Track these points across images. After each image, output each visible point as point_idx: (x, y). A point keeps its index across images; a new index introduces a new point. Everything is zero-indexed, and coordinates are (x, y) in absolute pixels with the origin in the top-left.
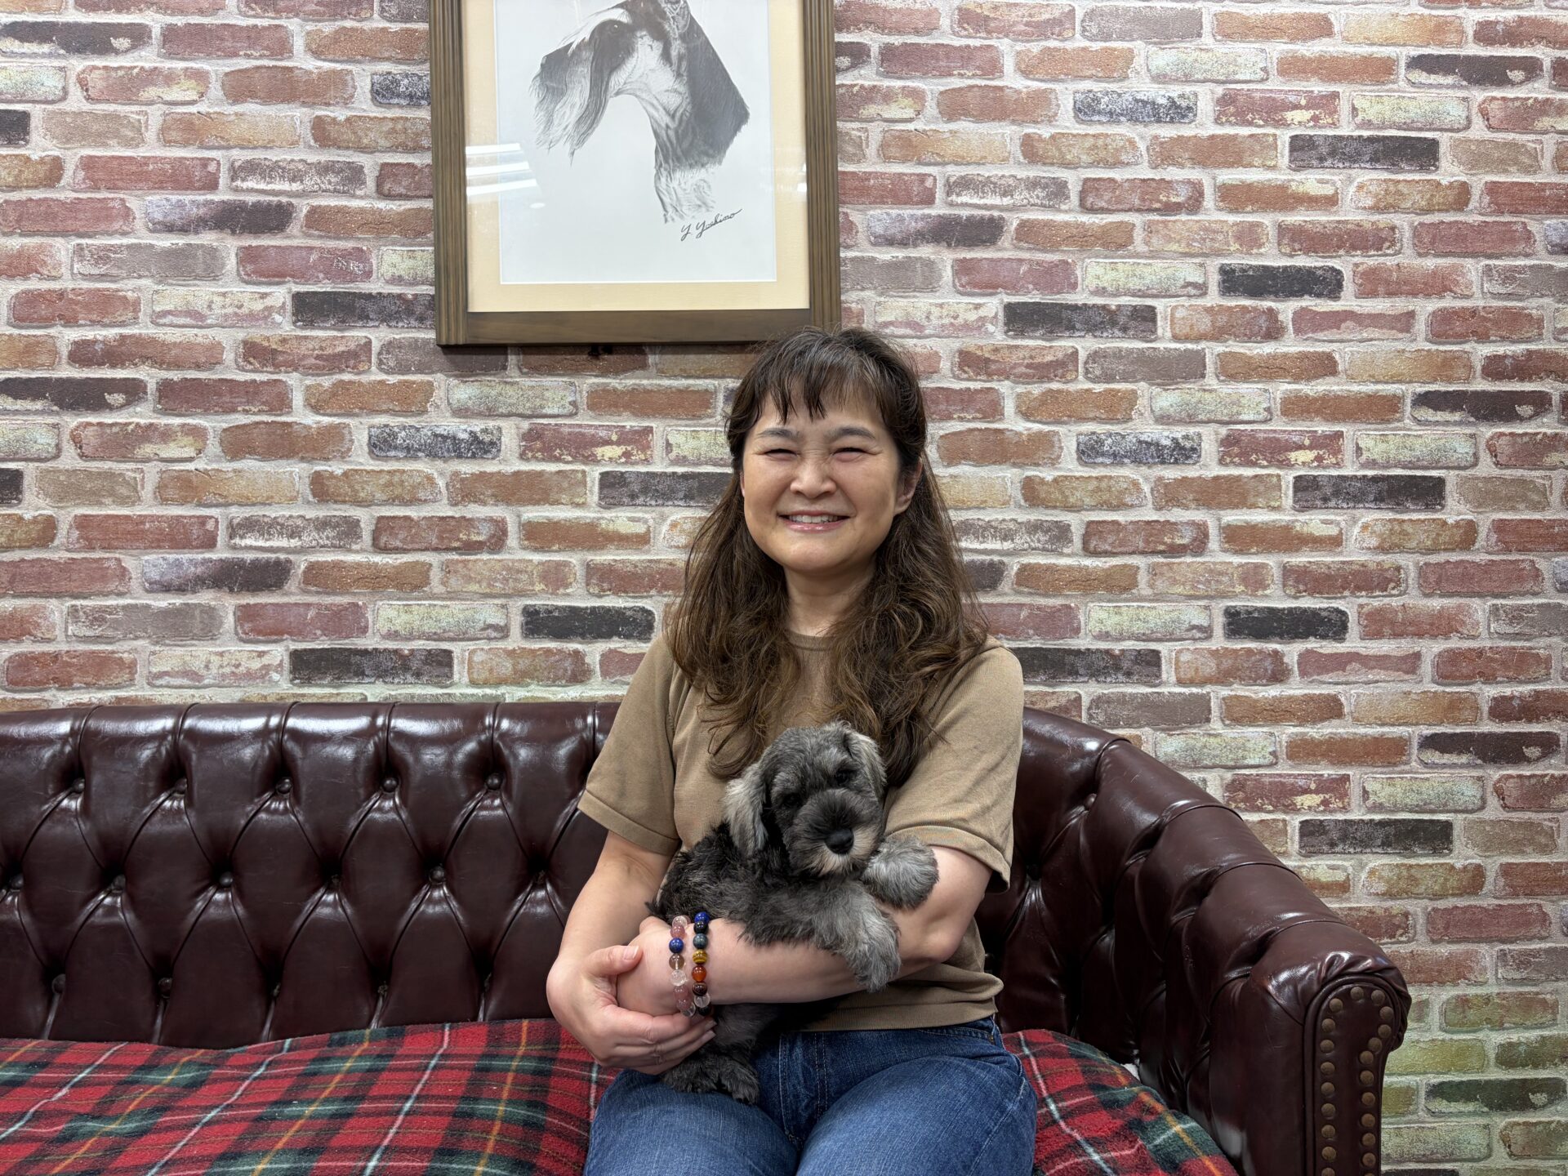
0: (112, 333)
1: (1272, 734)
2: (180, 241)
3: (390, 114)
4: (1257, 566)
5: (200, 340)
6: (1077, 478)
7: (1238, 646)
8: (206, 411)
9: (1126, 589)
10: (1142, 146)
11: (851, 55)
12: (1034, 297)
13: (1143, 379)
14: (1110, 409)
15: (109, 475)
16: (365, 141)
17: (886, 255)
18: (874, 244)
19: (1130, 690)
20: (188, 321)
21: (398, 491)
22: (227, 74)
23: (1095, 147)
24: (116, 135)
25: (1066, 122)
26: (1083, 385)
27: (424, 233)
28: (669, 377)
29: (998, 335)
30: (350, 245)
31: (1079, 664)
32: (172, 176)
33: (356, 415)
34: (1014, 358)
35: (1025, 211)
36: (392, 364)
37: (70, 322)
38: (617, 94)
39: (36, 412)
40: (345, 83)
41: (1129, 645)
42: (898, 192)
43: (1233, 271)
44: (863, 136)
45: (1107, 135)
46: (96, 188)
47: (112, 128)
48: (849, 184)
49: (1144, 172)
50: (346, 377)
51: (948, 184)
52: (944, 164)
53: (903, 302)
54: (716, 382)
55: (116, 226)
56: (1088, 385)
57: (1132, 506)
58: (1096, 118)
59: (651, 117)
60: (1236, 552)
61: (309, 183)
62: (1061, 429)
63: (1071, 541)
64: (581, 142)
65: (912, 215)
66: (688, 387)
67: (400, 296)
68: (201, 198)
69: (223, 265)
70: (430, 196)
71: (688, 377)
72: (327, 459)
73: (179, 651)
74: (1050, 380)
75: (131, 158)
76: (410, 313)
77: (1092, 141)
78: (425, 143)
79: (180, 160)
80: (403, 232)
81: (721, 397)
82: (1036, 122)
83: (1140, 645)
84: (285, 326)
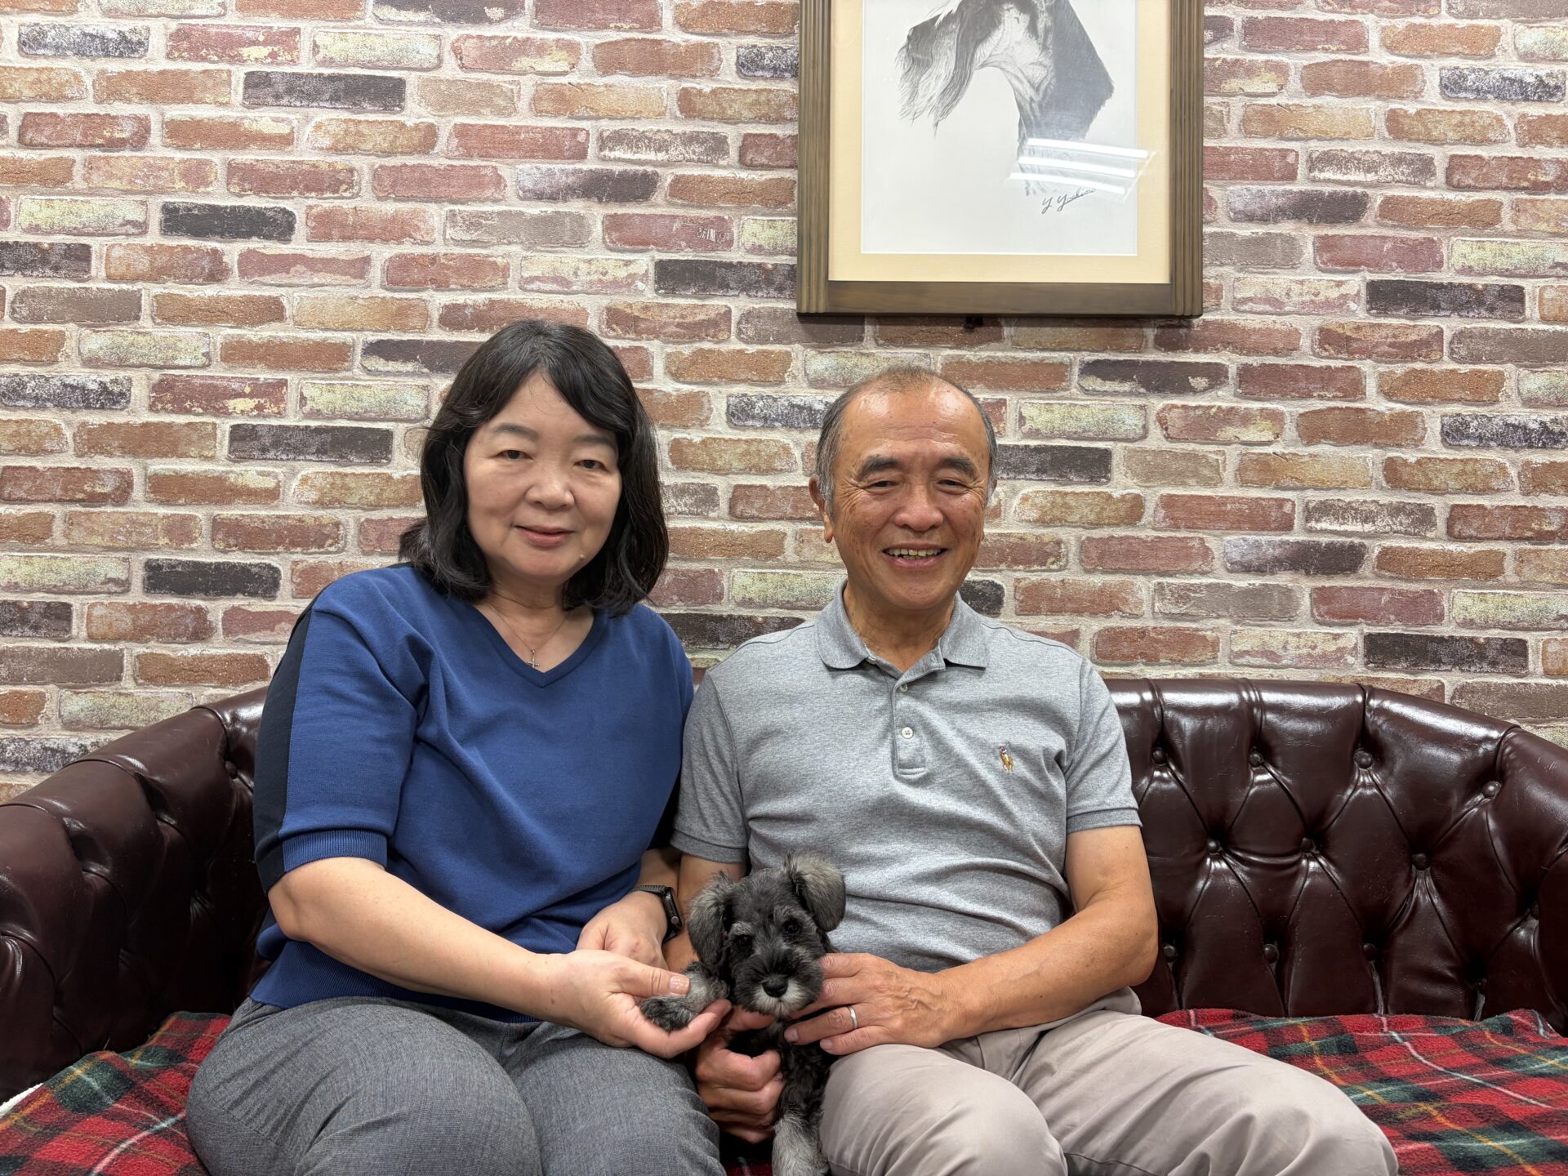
0: (481, 298)
2: (549, 208)
3: (754, 86)
5: (565, 305)
6: (1442, 461)
9: (1492, 576)
10: (1510, 124)
11: (1213, 29)
12: (1398, 275)
13: (1510, 361)
14: (1475, 391)
16: (729, 112)
17: (1246, 231)
18: (1234, 220)
19: (1495, 680)
20: (555, 287)
21: (755, 460)
22: (597, 46)
23: (1461, 124)
24: (489, 103)
25: (1433, 98)
26: (1448, 365)
27: (785, 203)
28: (1024, 350)
29: (1359, 313)
30: (712, 213)
31: (1442, 651)
32: (542, 145)
33: (716, 384)
34: (1377, 337)
35: (1391, 187)
36: (751, 333)
37: (442, 286)
38: (982, 66)
39: (407, 374)
40: (711, 56)
41: (1494, 633)
42: (1259, 168)
44: (1225, 111)
45: (1474, 112)
46: (469, 156)
47: (487, 97)
48: (1207, 159)
49: (1512, 150)
50: (707, 345)
51: (1310, 159)
52: (1307, 139)
53: (1262, 278)
54: (1072, 355)
55: (488, 193)
56: (1453, 366)
57: (1498, 490)
58: (1463, 95)
59: (1015, 90)
61: (675, 153)
62: (1425, 410)
63: (1435, 525)
65: (1273, 191)
66: (1044, 359)
67: (760, 266)
68: (570, 167)
69: (590, 233)
70: (791, 167)
71: (1043, 350)
72: (686, 427)
74: (1414, 360)
75: (503, 127)
76: (769, 282)
77: (1459, 117)
78: (787, 114)
79: (551, 129)
80: (765, 203)
81: (1076, 370)
82: (1401, 98)
83: (1507, 634)
84: (647, 293)
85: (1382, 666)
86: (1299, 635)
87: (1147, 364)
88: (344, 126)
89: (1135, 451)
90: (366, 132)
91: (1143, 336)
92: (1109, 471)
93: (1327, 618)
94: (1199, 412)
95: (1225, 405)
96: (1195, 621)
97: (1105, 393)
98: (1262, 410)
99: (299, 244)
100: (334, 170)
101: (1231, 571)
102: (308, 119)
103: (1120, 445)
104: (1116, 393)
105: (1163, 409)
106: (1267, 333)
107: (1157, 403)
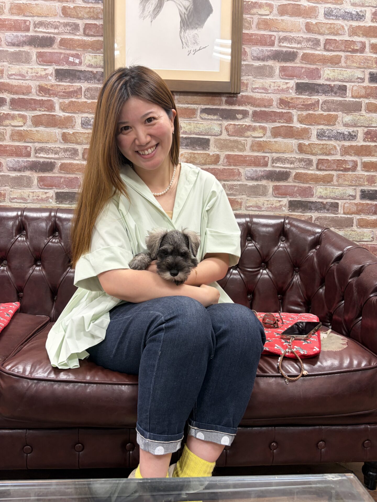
1: (373, 231)
2: (17, 49)
3: (88, 6)
4: (373, 176)
5: (24, 84)
6: (316, 144)
7: (364, 202)
8: (27, 110)
9: (329, 182)
10: (346, 28)
12: (306, 81)
13: (340, 111)
14: (328, 121)
16: (80, 15)
17: (257, 64)
18: (253, 60)
19: (328, 215)
20: (20, 78)
23: (330, 28)
25: (321, 18)
26: (320, 112)
27: (100, 49)
28: (182, 104)
29: (293, 94)
30: (74, 52)
31: (313, 206)
32: (14, 26)
33: (77, 113)
34: (298, 102)
35: (305, 50)
36: (89, 96)
41: (329, 200)
42: (262, 41)
43: (374, 74)
44: (251, 20)
45: (335, 24)
48: (246, 37)
49: (347, 38)
50: (74, 100)
51: (279, 39)
52: (279, 31)
53: (262, 81)
54: (198, 106)
56: (322, 112)
57: (333, 154)
58: (331, 17)
59: (179, 10)
60: (366, 171)
61: (61, 30)
62: (312, 127)
63: (313, 165)
64: (155, 17)
65: (267, 50)
66: (188, 107)
67: (91, 72)
68: (24, 34)
69: (32, 58)
70: (102, 36)
71: (188, 104)
72: (67, 128)
73: (19, 191)
74: (309, 110)
76: (95, 78)
77: (329, 25)
78: (101, 16)
79: (17, 20)
80: (93, 49)
81: (199, 111)
82: (311, 18)
83: (333, 201)
84: (52, 81)
85: (294, 211)
86: (268, 201)
87: (222, 110)
89: (218, 139)
91: (221, 100)
92: (209, 146)
93: (277, 195)
94: (239, 126)
95: (247, 124)
96: (235, 196)
97: (208, 119)
98: (260, 126)
101: (247, 180)
103: (213, 137)
104: (212, 119)
105: (227, 125)
106: (263, 100)
107: (225, 123)
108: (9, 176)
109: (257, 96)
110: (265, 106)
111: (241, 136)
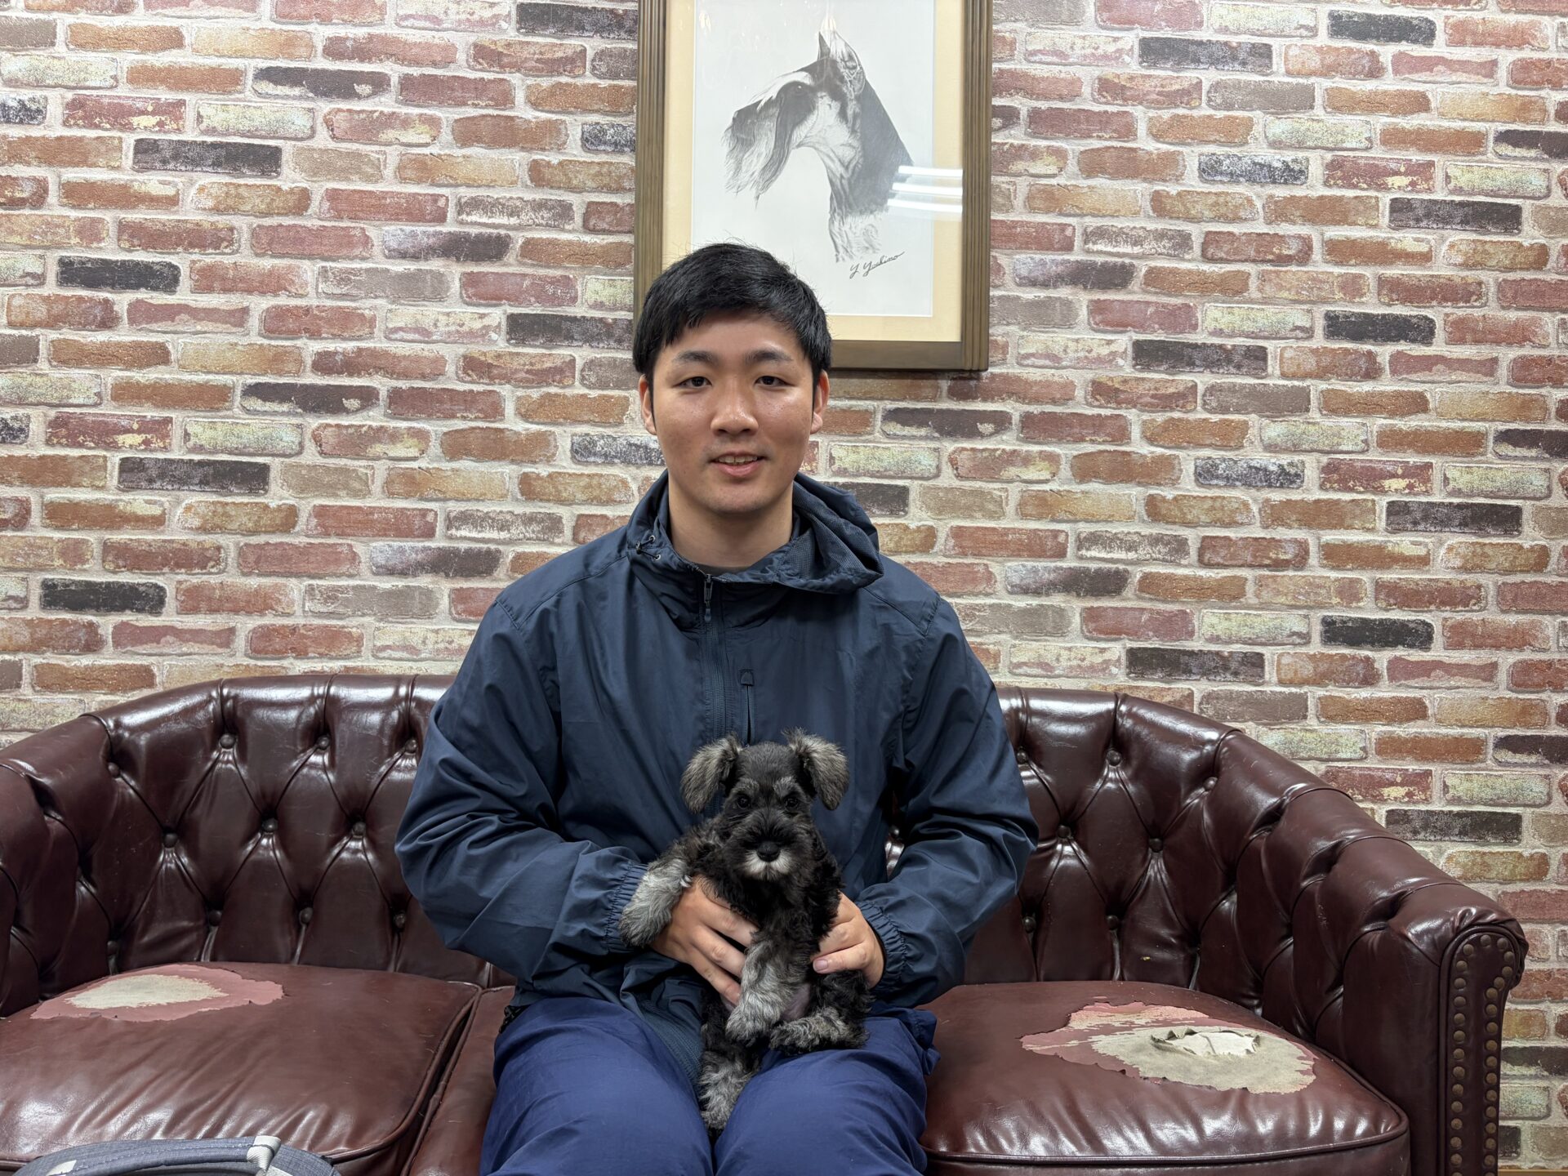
0: (350, 346)
1: (1362, 732)
2: (411, 266)
3: (597, 159)
4: (1352, 581)
5: (426, 353)
6: (1195, 498)
7: (1334, 652)
8: (430, 417)
9: (1235, 598)
10: (1259, 204)
11: (1003, 117)
12: (1160, 336)
13: (1254, 412)
14: (1224, 437)
15: (344, 471)
16: (575, 182)
17: (1030, 294)
18: (1019, 285)
19: (1236, 688)
20: (417, 337)
21: (596, 493)
22: (456, 121)
23: (1216, 204)
24: (358, 171)
25: (1192, 181)
26: (1201, 415)
27: (623, 265)
29: (1127, 369)
30: (558, 273)
31: (1193, 663)
32: (406, 209)
33: (561, 424)
34: (1141, 390)
35: (1154, 259)
36: (593, 380)
37: (315, 335)
38: (799, 146)
39: (283, 414)
40: (559, 131)
41: (1237, 648)
42: (1042, 240)
43: (1337, 317)
44: (1012, 189)
45: (1227, 194)
46: (340, 218)
47: (355, 165)
48: (998, 231)
49: (1260, 227)
50: (553, 390)
51: (1085, 233)
52: (1082, 215)
53: (1043, 337)
54: (875, 403)
55: (357, 252)
56: (1206, 415)
57: (1242, 524)
58: (1218, 178)
59: (828, 168)
60: (1334, 568)
61: (525, 218)
62: (1180, 453)
63: (1188, 554)
64: (765, 187)
65: (1053, 259)
66: (851, 407)
67: (601, 320)
68: (431, 229)
69: (448, 288)
70: (630, 232)
71: (851, 398)
72: (534, 462)
73: (400, 627)
74: (1172, 410)
75: (371, 192)
76: (609, 335)
77: (1214, 198)
78: (627, 185)
79: (414, 195)
80: (606, 264)
81: (879, 417)
82: (1165, 181)
83: (1247, 649)
84: (500, 343)
85: (1141, 676)
86: (1070, 649)
87: (941, 411)
88: (225, 189)
89: (929, 488)
90: (246, 194)
91: (938, 387)
92: (906, 505)
93: (1095, 634)
94: (985, 454)
95: (1008, 448)
96: (979, 637)
97: (904, 437)
98: (1041, 452)
99: (183, 295)
100: (216, 229)
101: (1011, 593)
102: (192, 183)
103: (916, 482)
104: (913, 437)
105: (954, 452)
106: (1048, 384)
107: (949, 446)
108: (374, 588)
109: (1033, 374)
110: (1054, 402)
111: (993, 479)
